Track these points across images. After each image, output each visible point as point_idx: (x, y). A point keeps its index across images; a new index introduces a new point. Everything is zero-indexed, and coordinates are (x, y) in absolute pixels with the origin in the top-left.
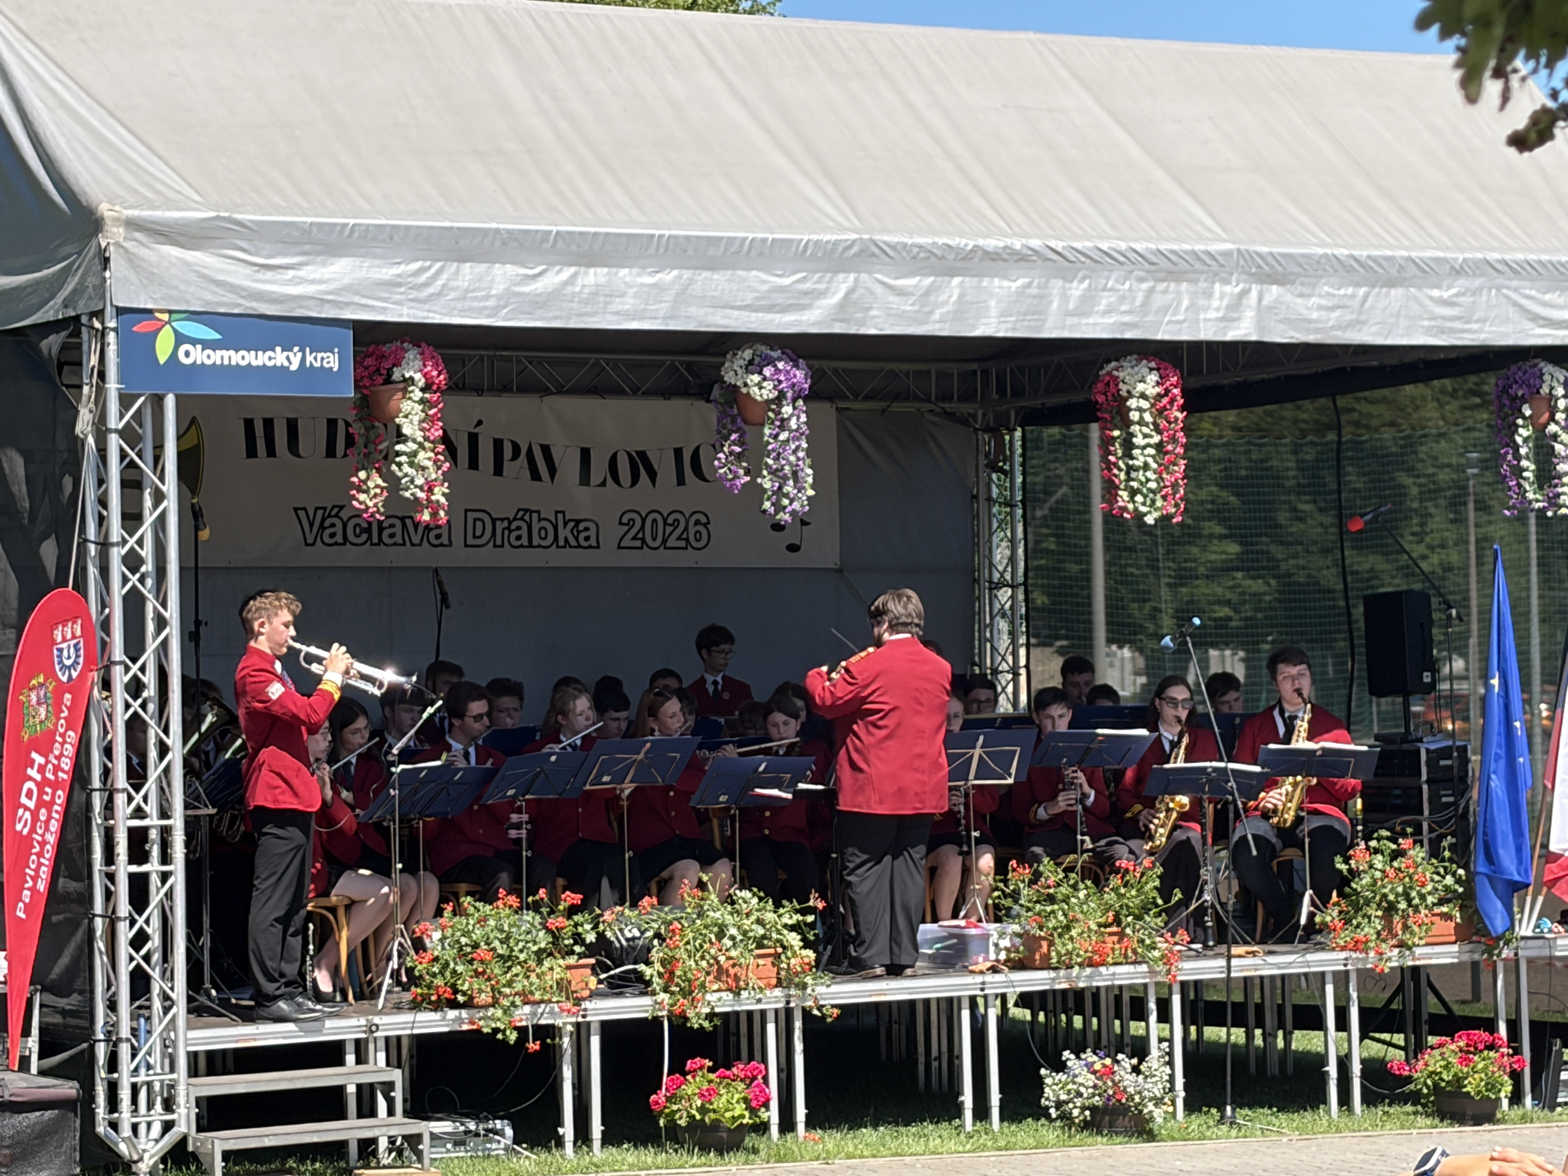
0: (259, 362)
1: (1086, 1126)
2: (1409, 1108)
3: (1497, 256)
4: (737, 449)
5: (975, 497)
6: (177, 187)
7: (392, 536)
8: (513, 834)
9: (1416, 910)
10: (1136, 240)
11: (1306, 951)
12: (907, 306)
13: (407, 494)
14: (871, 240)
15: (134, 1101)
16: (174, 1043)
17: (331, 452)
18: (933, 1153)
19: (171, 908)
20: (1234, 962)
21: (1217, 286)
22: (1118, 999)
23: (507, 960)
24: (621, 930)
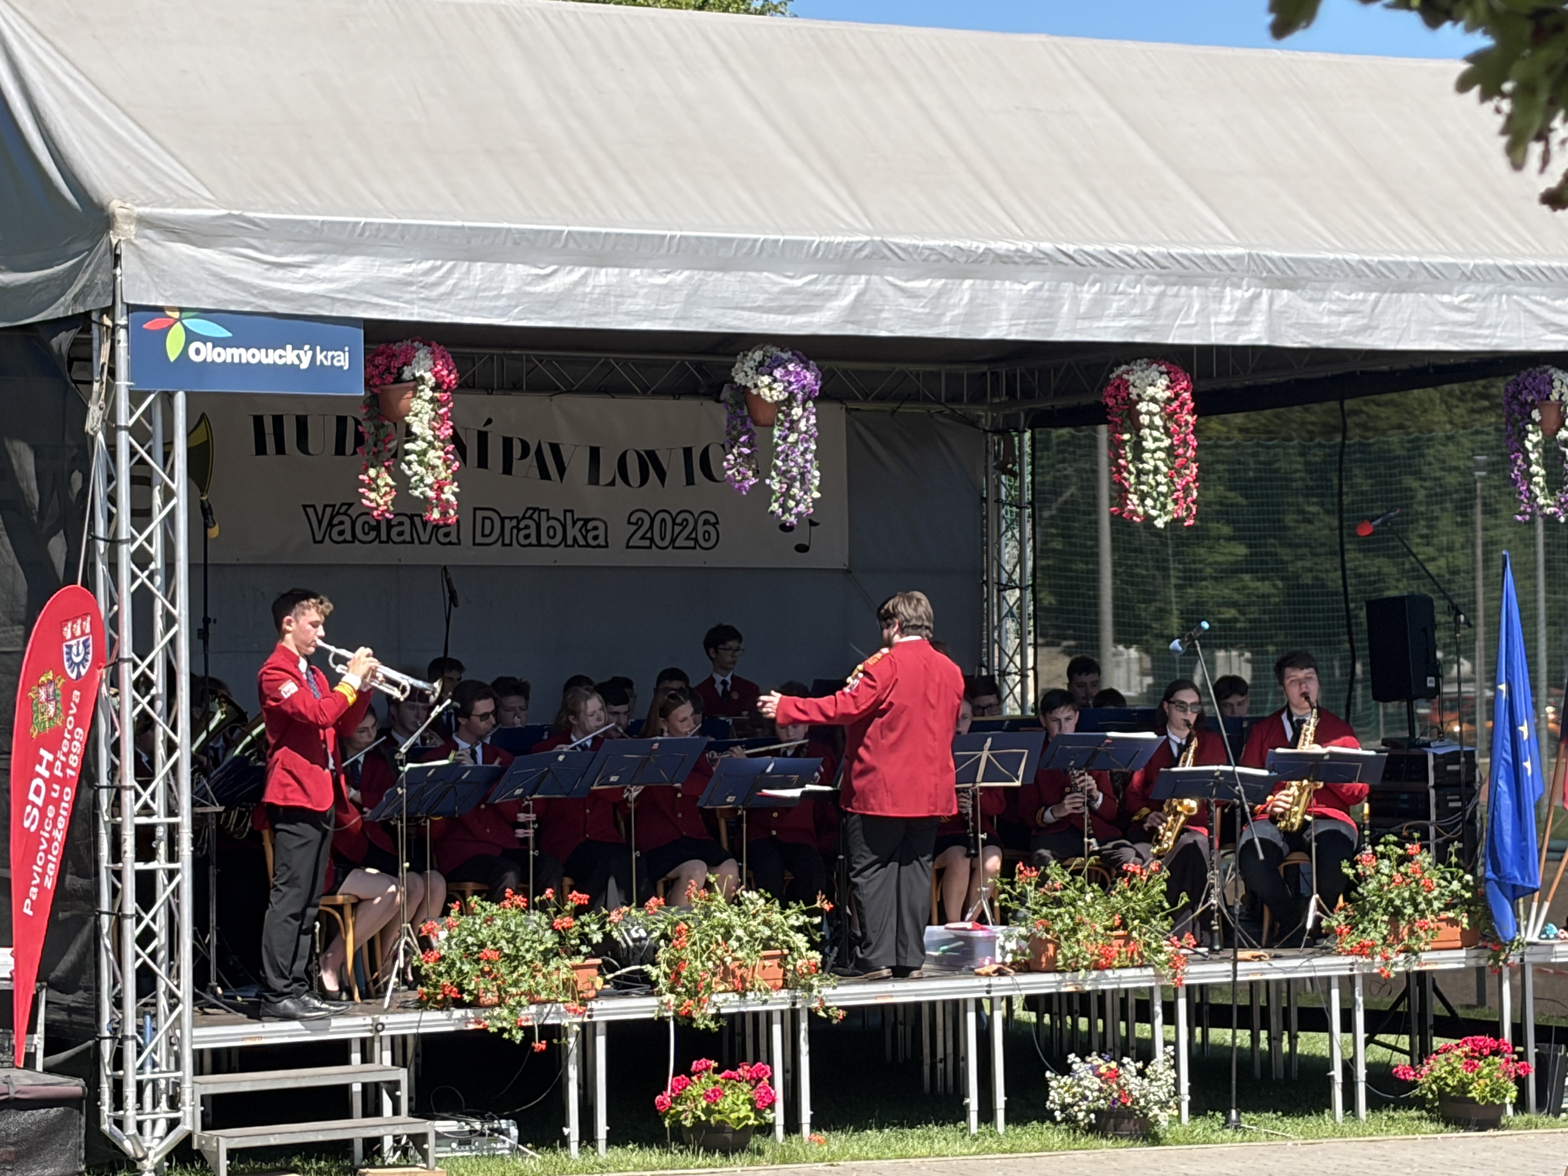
0: (270, 361)
1: (1091, 1129)
2: (1414, 1113)
3: (1509, 262)
4: (746, 451)
5: (985, 500)
6: (188, 184)
7: (401, 534)
8: (520, 833)
9: (1423, 915)
10: (1147, 244)
11: (1313, 955)
12: (918, 308)
13: (416, 493)
14: (882, 242)
15: (140, 1099)
16: (180, 1041)
17: (340, 450)
18: (938, 1155)
19: (178, 905)
20: (1240, 966)
21: (1228, 289)
22: (1124, 1002)
23: (514, 959)
24: (628, 931)
